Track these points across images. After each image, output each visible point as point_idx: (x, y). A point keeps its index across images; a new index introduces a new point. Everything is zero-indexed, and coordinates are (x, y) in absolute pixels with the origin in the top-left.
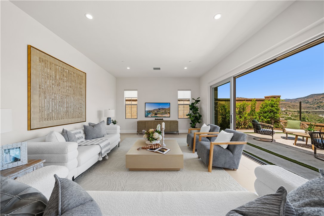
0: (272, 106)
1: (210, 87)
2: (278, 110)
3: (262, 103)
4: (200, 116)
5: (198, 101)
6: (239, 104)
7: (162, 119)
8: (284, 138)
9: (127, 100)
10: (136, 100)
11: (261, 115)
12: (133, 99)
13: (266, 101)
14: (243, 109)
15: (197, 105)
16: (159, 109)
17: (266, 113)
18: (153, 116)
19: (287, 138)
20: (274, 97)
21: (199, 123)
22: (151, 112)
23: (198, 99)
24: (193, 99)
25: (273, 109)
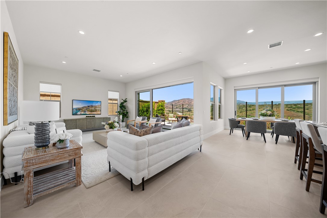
0: (162, 107)
1: (135, 92)
2: (164, 108)
3: (158, 104)
4: (127, 113)
5: (125, 101)
6: (147, 105)
7: (94, 116)
8: (168, 123)
9: (42, 95)
10: (59, 96)
11: (157, 112)
12: (53, 94)
13: (159, 103)
14: (149, 108)
15: (125, 104)
16: (89, 106)
17: (159, 110)
18: (82, 114)
19: (169, 123)
20: (163, 101)
21: (127, 117)
22: (81, 109)
23: (126, 100)
24: (122, 99)
25: (163, 108)
